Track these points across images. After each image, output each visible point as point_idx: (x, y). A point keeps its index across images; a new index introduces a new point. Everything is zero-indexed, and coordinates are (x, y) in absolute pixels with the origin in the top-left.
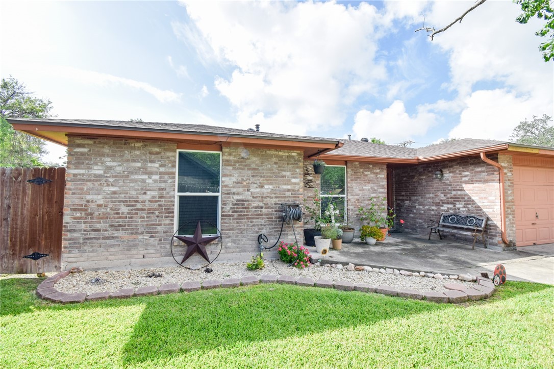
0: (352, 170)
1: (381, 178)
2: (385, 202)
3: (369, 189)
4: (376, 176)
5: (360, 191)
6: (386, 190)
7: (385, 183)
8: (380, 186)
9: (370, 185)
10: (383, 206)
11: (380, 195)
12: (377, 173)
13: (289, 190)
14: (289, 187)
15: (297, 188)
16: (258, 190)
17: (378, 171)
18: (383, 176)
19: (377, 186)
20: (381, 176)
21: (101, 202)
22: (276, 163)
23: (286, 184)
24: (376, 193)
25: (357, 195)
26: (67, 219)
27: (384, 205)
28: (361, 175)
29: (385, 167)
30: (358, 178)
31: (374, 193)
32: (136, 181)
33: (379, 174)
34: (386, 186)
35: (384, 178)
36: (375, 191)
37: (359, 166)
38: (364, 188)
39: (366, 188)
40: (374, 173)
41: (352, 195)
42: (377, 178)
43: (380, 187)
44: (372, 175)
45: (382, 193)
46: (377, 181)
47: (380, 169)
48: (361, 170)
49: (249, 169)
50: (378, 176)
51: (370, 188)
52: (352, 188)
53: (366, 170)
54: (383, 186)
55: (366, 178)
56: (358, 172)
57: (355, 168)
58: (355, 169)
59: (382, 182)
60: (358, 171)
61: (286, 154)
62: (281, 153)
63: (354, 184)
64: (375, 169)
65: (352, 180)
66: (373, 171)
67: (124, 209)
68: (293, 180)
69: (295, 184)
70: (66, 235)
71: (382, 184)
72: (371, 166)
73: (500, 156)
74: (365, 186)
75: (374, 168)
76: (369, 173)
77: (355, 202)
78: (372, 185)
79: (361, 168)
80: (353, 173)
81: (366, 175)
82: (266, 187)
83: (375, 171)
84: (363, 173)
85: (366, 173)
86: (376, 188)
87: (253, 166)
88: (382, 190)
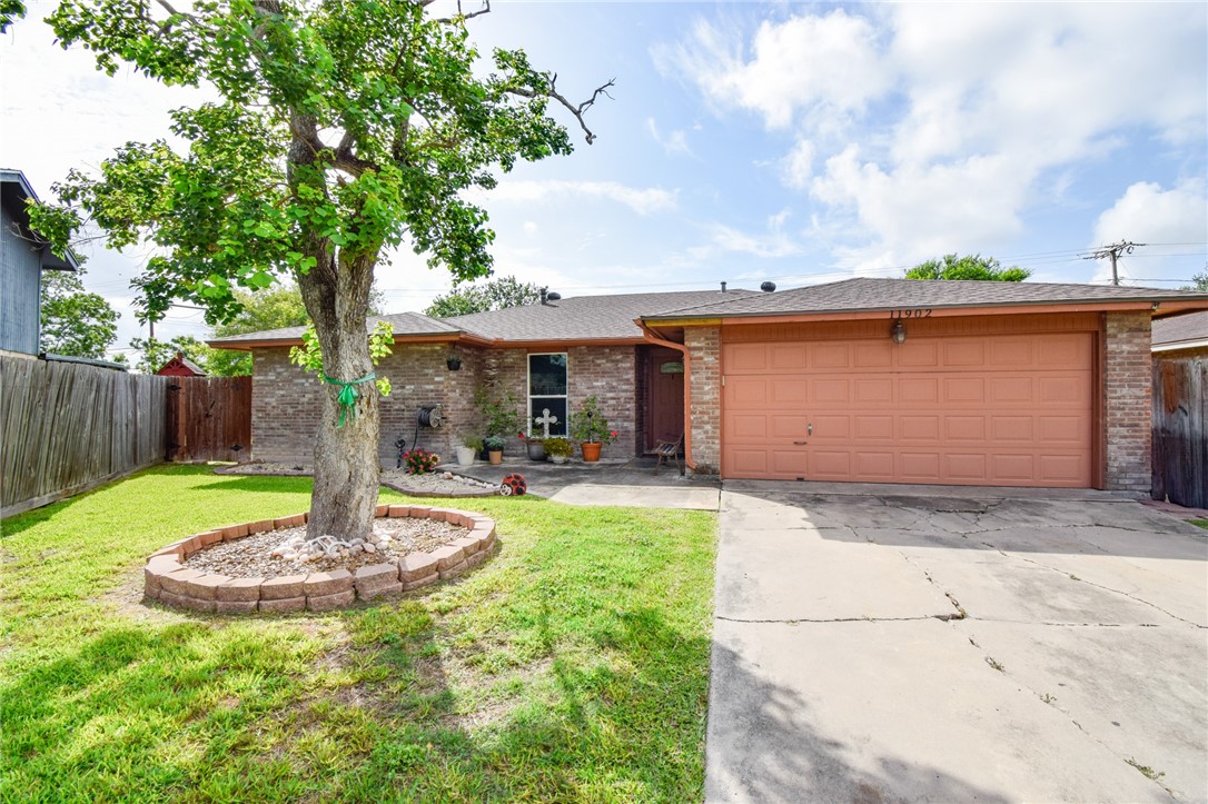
0: (575, 358)
1: (624, 368)
2: (632, 405)
3: (603, 387)
4: (616, 365)
5: (588, 389)
6: (633, 388)
7: (631, 375)
8: (623, 381)
9: (604, 379)
10: (627, 412)
11: (624, 394)
12: (618, 361)
13: (432, 391)
14: (432, 387)
15: (441, 387)
16: (399, 391)
17: (619, 357)
18: (629, 365)
19: (617, 381)
20: (624, 365)
21: (274, 404)
22: (418, 360)
23: (428, 384)
24: (615, 392)
25: (582, 395)
26: (254, 418)
27: (628, 410)
28: (590, 365)
29: (632, 350)
30: (585, 369)
31: (611, 392)
32: (296, 385)
33: (622, 362)
34: (633, 380)
35: (630, 368)
36: (612, 389)
37: (586, 352)
38: (595, 384)
39: (599, 384)
40: (613, 361)
41: (574, 396)
42: (618, 368)
43: (622, 383)
44: (609, 365)
46: (618, 373)
47: (622, 354)
48: (591, 358)
49: (390, 368)
50: (620, 365)
51: (604, 383)
52: (575, 384)
53: (598, 357)
54: (628, 380)
55: (598, 369)
56: (585, 361)
57: (582, 355)
58: (580, 357)
59: (627, 374)
60: (585, 359)
61: (429, 348)
62: (423, 348)
63: (577, 379)
64: (615, 355)
65: (575, 373)
66: (610, 358)
67: (290, 411)
68: (437, 379)
69: (439, 383)
70: (254, 432)
71: (626, 377)
72: (607, 350)
73: (688, 335)
74: (597, 381)
75: (612, 353)
76: (604, 361)
77: (578, 406)
78: (609, 379)
79: (590, 355)
80: (577, 363)
81: (599, 365)
82: (408, 387)
83: (614, 357)
84: (594, 362)
85: (598, 362)
86: (614, 384)
87: (394, 364)
88: (625, 387)
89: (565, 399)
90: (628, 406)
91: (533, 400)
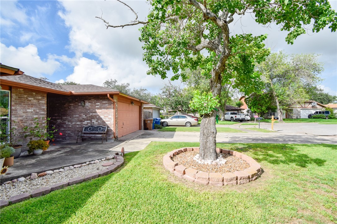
0: (16, 95)
1: (42, 103)
3: (32, 112)
4: (39, 101)
5: (24, 113)
6: (46, 112)
7: (45, 107)
8: (41, 109)
9: (32, 108)
10: (43, 125)
11: (42, 116)
12: (39, 100)
17: (40, 98)
18: (44, 102)
19: (39, 109)
20: (42, 102)
24: (38, 115)
25: (21, 117)
27: (44, 123)
28: (25, 100)
29: (46, 95)
30: (22, 102)
31: (36, 115)
33: (41, 100)
34: (46, 109)
35: (44, 104)
36: (37, 113)
37: (23, 92)
38: (28, 110)
39: (30, 110)
40: (37, 99)
41: (16, 117)
42: (40, 103)
43: (41, 110)
44: (35, 101)
45: (43, 114)
46: (39, 105)
47: (41, 96)
48: (26, 96)
50: (40, 102)
51: (33, 110)
52: (16, 110)
53: (30, 96)
54: (44, 109)
55: (30, 103)
56: (22, 97)
57: (20, 93)
58: (20, 95)
59: (43, 106)
60: (22, 96)
63: (18, 107)
64: (38, 96)
66: (35, 98)
72: (34, 94)
73: (114, 97)
75: (37, 95)
76: (33, 99)
77: (18, 122)
78: (35, 108)
79: (25, 94)
80: (17, 98)
81: (30, 100)
83: (37, 97)
84: (27, 98)
85: (30, 99)
86: (38, 111)
88: (42, 112)
90: (44, 121)
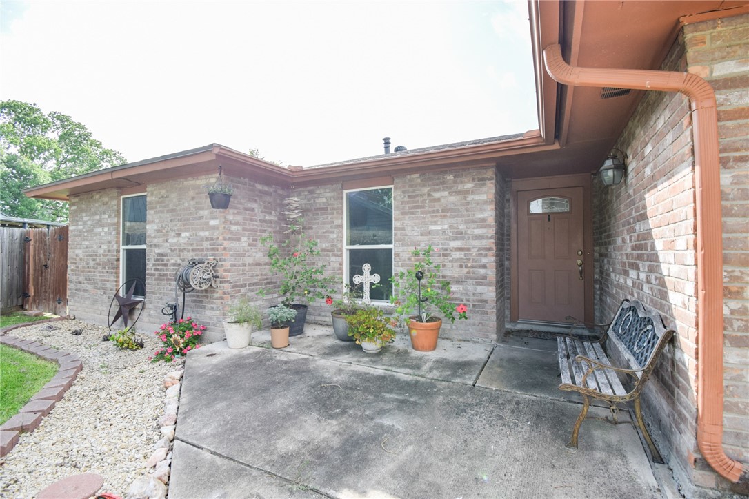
0: (404, 192)
1: (477, 203)
2: (490, 260)
3: (444, 232)
4: (465, 198)
5: (422, 235)
6: (492, 232)
7: (489, 213)
8: (473, 221)
9: (445, 221)
10: (482, 271)
11: (476, 243)
12: (467, 192)
13: (207, 239)
14: (206, 234)
15: (216, 234)
16: (175, 240)
17: (469, 186)
18: (484, 197)
19: (467, 222)
20: (476, 198)
22: (193, 198)
23: (203, 229)
24: (462, 239)
25: (414, 245)
27: (484, 267)
28: (424, 201)
30: (418, 207)
31: (456, 239)
33: (473, 193)
34: (491, 221)
35: (486, 202)
36: (459, 235)
37: (419, 180)
38: (433, 228)
39: (438, 228)
40: (459, 193)
41: (403, 245)
42: (468, 203)
43: (474, 225)
44: (453, 199)
45: (481, 237)
46: (467, 210)
47: (474, 180)
48: (426, 190)
49: (168, 211)
50: (470, 198)
51: (446, 227)
52: (403, 229)
53: (436, 187)
54: (483, 220)
55: (437, 206)
56: (417, 195)
57: (411, 186)
58: (411, 189)
59: (481, 210)
60: (417, 192)
61: (204, 182)
62: (198, 182)
63: (407, 221)
64: (462, 182)
65: (403, 214)
66: (454, 189)
68: (212, 223)
69: (214, 228)
71: (479, 216)
74: (435, 223)
75: (458, 180)
76: (446, 193)
77: (409, 259)
78: (453, 220)
79: (425, 186)
80: (406, 199)
81: (438, 200)
82: (183, 235)
83: (460, 187)
84: (429, 195)
85: (437, 195)
86: (462, 227)
87: (171, 206)
88: (478, 232)
89: (390, 250)
90: (484, 261)
91: (352, 252)
